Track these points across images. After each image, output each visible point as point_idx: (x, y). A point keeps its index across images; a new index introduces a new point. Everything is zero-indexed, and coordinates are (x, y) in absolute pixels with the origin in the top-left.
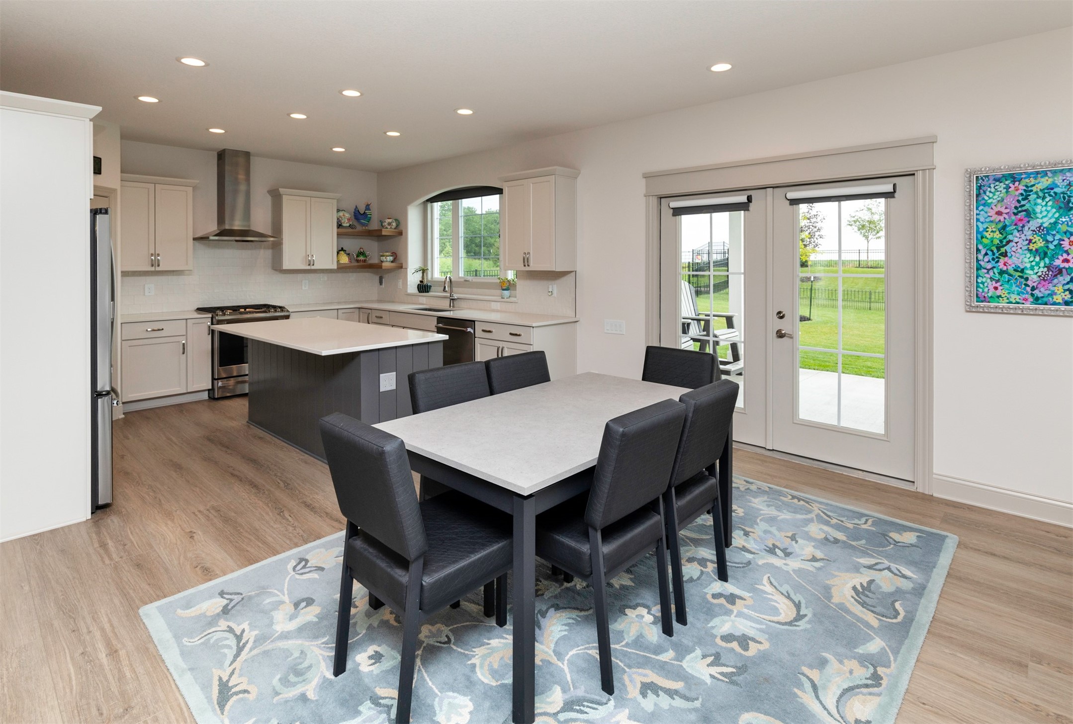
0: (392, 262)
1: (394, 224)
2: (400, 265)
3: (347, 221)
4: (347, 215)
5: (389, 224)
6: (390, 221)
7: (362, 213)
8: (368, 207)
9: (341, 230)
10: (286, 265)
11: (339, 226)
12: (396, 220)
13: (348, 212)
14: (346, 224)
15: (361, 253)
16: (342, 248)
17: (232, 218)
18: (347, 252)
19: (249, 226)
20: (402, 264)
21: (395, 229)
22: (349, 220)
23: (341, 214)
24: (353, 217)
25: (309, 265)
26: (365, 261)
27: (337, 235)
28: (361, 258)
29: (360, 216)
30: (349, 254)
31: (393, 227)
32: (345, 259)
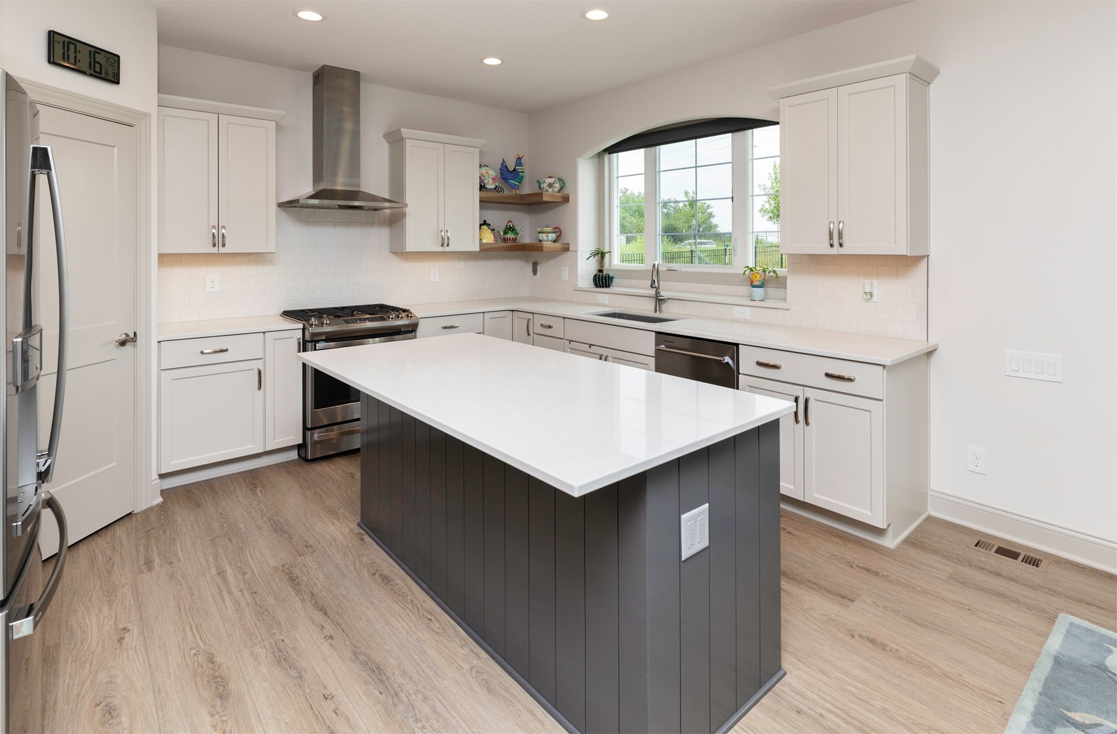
0: (555, 241)
1: (557, 185)
2: (566, 246)
3: (491, 182)
4: (492, 173)
5: (550, 185)
6: (551, 180)
7: (511, 170)
8: (519, 161)
9: (486, 194)
10: (411, 245)
11: (482, 187)
12: (560, 180)
13: (492, 168)
14: (491, 186)
15: (510, 229)
16: (485, 221)
17: (334, 174)
18: (492, 227)
19: (358, 185)
20: (568, 244)
21: (558, 192)
22: (494, 179)
23: (484, 170)
24: (499, 176)
25: (442, 245)
26: (514, 240)
27: (480, 201)
28: (510, 235)
29: (509, 174)
30: (493, 230)
31: (556, 190)
32: (489, 238)
